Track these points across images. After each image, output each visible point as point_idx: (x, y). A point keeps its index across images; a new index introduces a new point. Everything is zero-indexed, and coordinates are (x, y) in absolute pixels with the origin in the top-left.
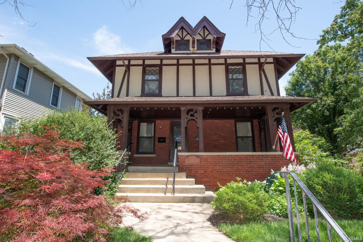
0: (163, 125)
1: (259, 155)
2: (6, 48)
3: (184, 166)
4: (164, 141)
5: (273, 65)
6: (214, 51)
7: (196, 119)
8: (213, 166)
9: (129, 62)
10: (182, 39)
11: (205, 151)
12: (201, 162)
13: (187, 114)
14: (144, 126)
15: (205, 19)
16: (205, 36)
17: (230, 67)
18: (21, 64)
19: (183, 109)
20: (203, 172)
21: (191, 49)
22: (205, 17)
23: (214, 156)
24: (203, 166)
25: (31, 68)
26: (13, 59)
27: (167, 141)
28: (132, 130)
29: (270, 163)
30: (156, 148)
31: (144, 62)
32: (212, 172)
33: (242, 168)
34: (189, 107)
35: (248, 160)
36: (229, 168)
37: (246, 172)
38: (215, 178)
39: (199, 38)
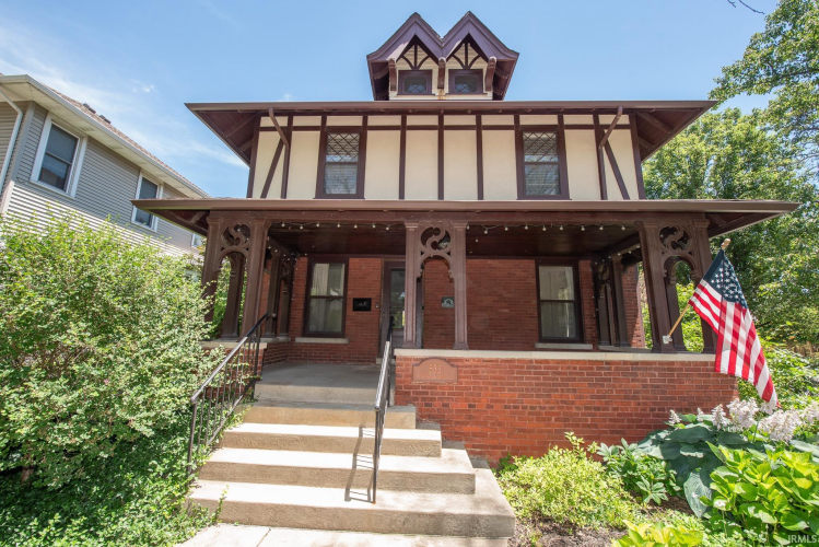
0: (368, 268)
1: (625, 362)
2: (9, 86)
3: (411, 387)
4: (368, 309)
5: (628, 132)
6: (489, 96)
7: (446, 256)
8: (493, 390)
9: (290, 121)
10: (415, 68)
11: (472, 346)
12: (459, 377)
13: (424, 242)
14: (322, 271)
15: (470, 18)
16: (470, 61)
17: (527, 135)
18: (53, 126)
19: (411, 227)
20: (464, 406)
21: (435, 90)
22: (470, 14)
23: (497, 361)
24: (465, 388)
25: (82, 138)
26: (30, 114)
27: (375, 307)
28: (292, 280)
29: (658, 387)
30: (348, 323)
31: (324, 121)
32: (489, 407)
33: (577, 397)
34: (428, 223)
35: (593, 374)
36: (538, 396)
37: (586, 408)
38: (500, 424)
39: (453, 65)
